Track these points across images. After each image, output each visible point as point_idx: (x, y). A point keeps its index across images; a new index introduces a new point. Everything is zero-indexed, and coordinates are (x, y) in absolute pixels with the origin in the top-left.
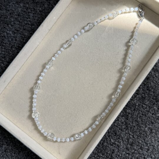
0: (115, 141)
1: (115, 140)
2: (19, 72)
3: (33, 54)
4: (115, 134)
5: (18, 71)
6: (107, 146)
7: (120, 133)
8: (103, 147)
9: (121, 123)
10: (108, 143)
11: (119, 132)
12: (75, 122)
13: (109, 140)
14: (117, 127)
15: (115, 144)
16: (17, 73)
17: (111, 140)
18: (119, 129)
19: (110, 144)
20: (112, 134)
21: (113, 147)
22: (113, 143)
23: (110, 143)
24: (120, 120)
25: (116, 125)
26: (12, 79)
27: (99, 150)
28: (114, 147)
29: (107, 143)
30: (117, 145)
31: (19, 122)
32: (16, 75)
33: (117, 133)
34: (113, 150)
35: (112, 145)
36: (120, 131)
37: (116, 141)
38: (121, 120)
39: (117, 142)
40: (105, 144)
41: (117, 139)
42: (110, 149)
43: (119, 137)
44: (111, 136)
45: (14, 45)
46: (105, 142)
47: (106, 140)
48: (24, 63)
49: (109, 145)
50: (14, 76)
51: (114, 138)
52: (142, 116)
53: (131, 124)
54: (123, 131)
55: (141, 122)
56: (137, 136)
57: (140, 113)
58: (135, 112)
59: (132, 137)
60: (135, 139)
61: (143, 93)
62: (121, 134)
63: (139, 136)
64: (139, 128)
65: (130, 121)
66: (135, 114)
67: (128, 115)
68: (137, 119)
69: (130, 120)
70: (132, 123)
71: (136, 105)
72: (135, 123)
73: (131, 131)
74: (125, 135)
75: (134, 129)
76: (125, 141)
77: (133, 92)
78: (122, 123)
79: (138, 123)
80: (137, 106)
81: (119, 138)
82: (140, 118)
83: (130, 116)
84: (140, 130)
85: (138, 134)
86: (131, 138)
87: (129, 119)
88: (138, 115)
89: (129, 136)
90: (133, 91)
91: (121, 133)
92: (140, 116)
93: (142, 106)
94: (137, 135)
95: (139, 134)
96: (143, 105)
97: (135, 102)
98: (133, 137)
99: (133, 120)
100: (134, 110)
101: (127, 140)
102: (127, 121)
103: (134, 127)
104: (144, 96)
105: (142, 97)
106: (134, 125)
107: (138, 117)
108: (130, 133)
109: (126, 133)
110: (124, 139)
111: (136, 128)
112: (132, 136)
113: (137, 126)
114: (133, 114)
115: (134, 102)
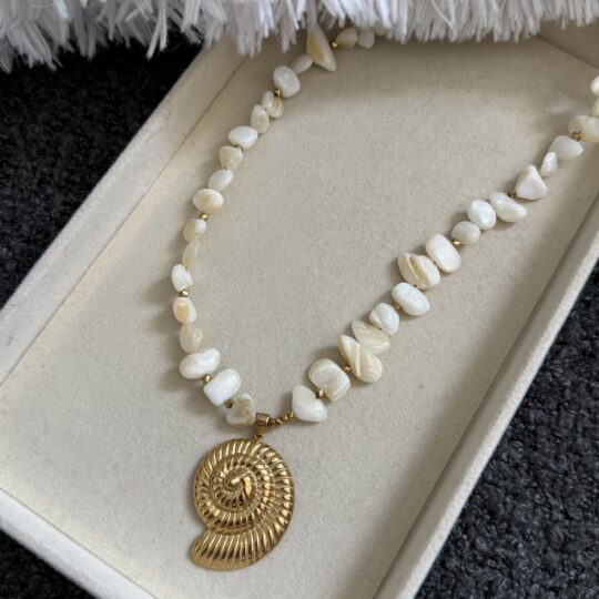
0: (492, 543)
1: (491, 539)
2: (66, 304)
3: (122, 229)
4: (488, 517)
5: (63, 302)
6: (461, 571)
7: (509, 507)
8: (443, 577)
9: (511, 468)
10: (465, 556)
11: (505, 504)
12: (317, 494)
13: (467, 543)
14: (496, 485)
15: (493, 558)
16: (57, 310)
17: (478, 541)
18: (507, 494)
19: (475, 560)
20: (476, 518)
21: (487, 569)
22: (486, 556)
23: (474, 556)
24: (504, 456)
25: (490, 478)
26: (38, 335)
27: (428, 593)
28: (491, 568)
29: (461, 557)
30: (504, 561)
31: (73, 516)
32: (53, 315)
33: (498, 508)
34: (490, 584)
35: (482, 565)
36: (508, 499)
37: (496, 545)
38: (508, 456)
39: (504, 547)
40: (453, 563)
41: (500, 535)
42: (477, 582)
43: (509, 526)
44: (474, 525)
45: (51, 175)
46: (450, 556)
47: (453, 547)
48: (89, 267)
49: (472, 565)
50: (47, 323)
51: (488, 535)
52: (592, 426)
53: (553, 466)
54: (524, 499)
55: (590, 452)
56: (583, 508)
57: (583, 416)
58: (564, 413)
59: (560, 516)
60: (574, 523)
61: (586, 338)
62: (517, 513)
63: (588, 510)
64: (584, 475)
65: (547, 455)
66: (562, 422)
67: (534, 433)
68: (575, 440)
69: (547, 450)
70: (557, 459)
71: (565, 388)
72: (567, 457)
73: (553, 495)
74: (534, 514)
75: (566, 483)
76: (535, 537)
77: (547, 339)
78: (516, 466)
79: (581, 456)
80: (568, 391)
81: (508, 531)
82: (584, 436)
83: (543, 432)
84: (592, 484)
85: (585, 500)
86: (556, 522)
87: (540, 446)
88: (575, 426)
89: (547, 516)
90: (546, 335)
91: (514, 507)
92: (585, 429)
93: (588, 386)
94: (580, 506)
95: (590, 502)
96: (593, 384)
97: (557, 375)
98: (568, 517)
99: (558, 446)
100: (558, 409)
101: (541, 535)
102: (536, 454)
103: (566, 474)
104: (590, 350)
105: (584, 354)
106: (564, 467)
107: (577, 432)
108: (553, 502)
109: (536, 505)
110: (528, 531)
111: (575, 477)
112: (561, 512)
113: (576, 469)
114: (558, 424)
115: (553, 376)
